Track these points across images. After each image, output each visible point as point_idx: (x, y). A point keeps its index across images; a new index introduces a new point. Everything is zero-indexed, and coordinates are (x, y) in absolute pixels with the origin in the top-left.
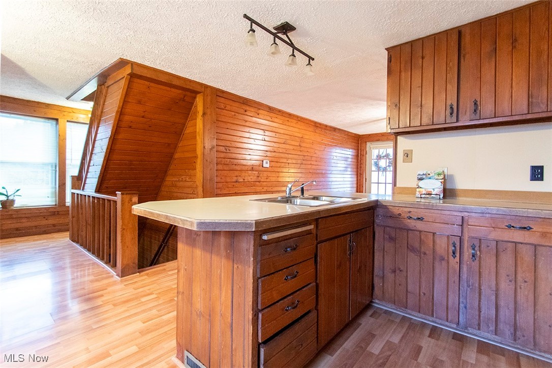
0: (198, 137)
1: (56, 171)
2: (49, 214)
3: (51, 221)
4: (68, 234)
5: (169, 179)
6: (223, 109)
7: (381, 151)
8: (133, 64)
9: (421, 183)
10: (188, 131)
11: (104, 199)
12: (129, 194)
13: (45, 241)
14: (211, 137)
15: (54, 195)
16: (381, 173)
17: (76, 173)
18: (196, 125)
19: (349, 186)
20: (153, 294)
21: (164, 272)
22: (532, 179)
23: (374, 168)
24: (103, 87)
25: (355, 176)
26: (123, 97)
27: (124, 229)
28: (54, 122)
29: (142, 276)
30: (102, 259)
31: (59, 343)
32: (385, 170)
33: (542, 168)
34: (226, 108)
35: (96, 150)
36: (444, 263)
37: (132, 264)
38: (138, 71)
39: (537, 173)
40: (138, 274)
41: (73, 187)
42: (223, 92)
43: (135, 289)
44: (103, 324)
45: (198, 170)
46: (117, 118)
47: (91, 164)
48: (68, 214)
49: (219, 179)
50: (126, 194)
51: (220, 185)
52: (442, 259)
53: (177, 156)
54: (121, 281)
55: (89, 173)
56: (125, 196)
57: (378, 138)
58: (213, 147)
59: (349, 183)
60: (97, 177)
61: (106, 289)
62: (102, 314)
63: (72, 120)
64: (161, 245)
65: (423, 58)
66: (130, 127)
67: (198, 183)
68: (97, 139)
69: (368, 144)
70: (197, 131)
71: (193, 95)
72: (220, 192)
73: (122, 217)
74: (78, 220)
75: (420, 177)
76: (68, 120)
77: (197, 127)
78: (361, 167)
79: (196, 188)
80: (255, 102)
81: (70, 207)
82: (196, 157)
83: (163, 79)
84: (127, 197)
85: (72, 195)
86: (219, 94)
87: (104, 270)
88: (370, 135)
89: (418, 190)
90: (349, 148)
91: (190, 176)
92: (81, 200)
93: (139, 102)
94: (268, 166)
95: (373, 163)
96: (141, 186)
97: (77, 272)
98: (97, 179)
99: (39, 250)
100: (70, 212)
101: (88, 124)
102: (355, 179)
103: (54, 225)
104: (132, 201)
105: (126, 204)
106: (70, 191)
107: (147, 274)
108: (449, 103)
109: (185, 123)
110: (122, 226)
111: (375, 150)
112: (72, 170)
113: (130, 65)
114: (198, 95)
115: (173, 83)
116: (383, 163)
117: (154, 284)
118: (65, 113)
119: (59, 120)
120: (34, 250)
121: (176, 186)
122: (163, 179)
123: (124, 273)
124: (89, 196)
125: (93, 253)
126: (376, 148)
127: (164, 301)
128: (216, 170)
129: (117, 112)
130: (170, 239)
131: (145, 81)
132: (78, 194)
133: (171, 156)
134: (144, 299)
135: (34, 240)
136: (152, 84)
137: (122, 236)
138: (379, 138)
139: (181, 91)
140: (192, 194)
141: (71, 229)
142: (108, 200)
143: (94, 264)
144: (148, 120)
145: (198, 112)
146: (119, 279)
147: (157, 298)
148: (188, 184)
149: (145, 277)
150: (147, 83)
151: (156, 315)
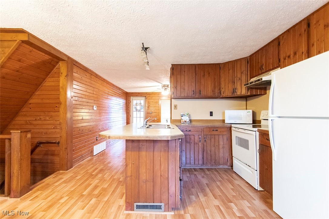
0: (61, 90)
6: (76, 73)
7: (138, 101)
9: (183, 118)
14: (71, 91)
16: (138, 112)
18: (59, 82)
19: (122, 120)
20: (63, 197)
22: (210, 116)
23: (134, 110)
25: (126, 114)
32: (140, 111)
33: (212, 112)
34: (78, 73)
36: (197, 145)
37: (26, 185)
38: (32, 41)
39: (211, 114)
40: (31, 192)
42: (76, 62)
43: (45, 199)
45: (62, 113)
50: (24, 132)
51: (75, 122)
52: (197, 144)
56: (22, 134)
57: (136, 95)
58: (72, 97)
59: (121, 118)
65: (184, 72)
69: (132, 97)
70: (61, 85)
73: (20, 150)
75: (182, 115)
77: (61, 83)
78: (128, 109)
79: (60, 124)
80: (91, 71)
82: (59, 103)
84: (24, 134)
88: (132, 93)
89: (182, 120)
90: (123, 99)
91: (51, 117)
93: (19, 60)
94: (96, 109)
95: (134, 107)
102: (126, 116)
104: (27, 137)
108: (193, 89)
110: (20, 157)
111: (135, 101)
114: (60, 62)
116: (138, 107)
117: (54, 193)
121: (31, 124)
123: (21, 194)
126: (136, 100)
131: (30, 47)
133: (25, 101)
136: (34, 50)
137: (21, 164)
138: (138, 95)
139: (51, 57)
144: (20, 74)
145: (62, 73)
146: (19, 199)
147: (70, 198)
148: (49, 122)
149: (39, 192)
150: (31, 48)
151: (84, 204)
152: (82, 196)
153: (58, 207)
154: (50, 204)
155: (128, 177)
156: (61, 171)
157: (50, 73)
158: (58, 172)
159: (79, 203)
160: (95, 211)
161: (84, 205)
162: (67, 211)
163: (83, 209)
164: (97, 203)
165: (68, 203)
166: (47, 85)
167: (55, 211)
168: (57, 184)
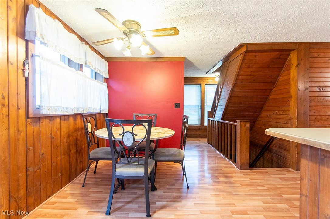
0: (292, 83)
1: (200, 109)
2: (198, 129)
3: (199, 132)
4: (206, 139)
5: (264, 113)
6: (317, 57)
8: (247, 45)
10: (282, 78)
11: (227, 124)
12: (245, 122)
13: (197, 141)
14: (305, 81)
15: (199, 120)
17: (210, 110)
18: (290, 74)
21: (267, 174)
24: (226, 63)
26: (240, 66)
27: (242, 142)
28: (200, 86)
29: (252, 172)
30: (226, 156)
31: (218, 194)
34: (320, 56)
35: (222, 97)
37: (246, 163)
38: (250, 48)
40: (250, 170)
41: (209, 117)
42: (316, 44)
43: (251, 180)
44: (238, 193)
45: (292, 107)
46: (236, 78)
47: (219, 105)
48: (207, 130)
49: (312, 113)
50: (243, 122)
51: (314, 118)
53: (271, 97)
54: (240, 171)
55: (217, 110)
56: (242, 123)
58: (307, 89)
60: (223, 111)
61: (233, 174)
62: (236, 187)
63: (207, 83)
64: (258, 155)
66: (242, 82)
67: (292, 116)
68: (222, 92)
70: (291, 78)
71: (288, 53)
72: (313, 123)
73: (241, 135)
74: (211, 133)
76: (206, 83)
77: (292, 75)
79: (291, 119)
81: (208, 126)
82: (291, 97)
83: (266, 48)
84: (243, 124)
85: (208, 121)
86: (312, 46)
87: (228, 162)
91: (284, 111)
92: (213, 123)
93: (249, 67)
96: (245, 117)
97: (216, 160)
98: (222, 113)
99: (196, 145)
100: (207, 129)
101: (216, 84)
103: (200, 135)
104: (246, 126)
105: (243, 127)
106: (208, 118)
107: (256, 172)
109: (280, 74)
110: (240, 140)
112: (208, 108)
113: (246, 46)
114: (292, 53)
115: (274, 49)
117: (262, 180)
118: (204, 81)
119: (202, 84)
120: (195, 145)
121: (270, 118)
122: (259, 113)
123: (241, 167)
124: (218, 122)
125: (221, 152)
127: (273, 194)
128: (309, 106)
129: (236, 75)
130: (266, 153)
131: (253, 53)
132: (211, 120)
133: (267, 98)
134: (259, 188)
135: (193, 141)
136: (258, 54)
137: (241, 145)
139: (278, 53)
140: (286, 123)
141: (208, 137)
142: (230, 124)
143: (221, 158)
144: (253, 76)
145: (292, 64)
146: (239, 170)
147: (268, 190)
148: (282, 116)
149: (255, 174)
150: (255, 54)
151: (271, 201)
152: (280, 195)
153: (251, 189)
154: (250, 184)
155: (303, 196)
156: (291, 169)
157: (283, 67)
158: (288, 168)
159: (269, 198)
160: (271, 213)
161: (269, 202)
162: (253, 195)
163: (264, 203)
164: (283, 210)
165: (261, 191)
166: (281, 80)
167: (247, 189)
168: (272, 176)
